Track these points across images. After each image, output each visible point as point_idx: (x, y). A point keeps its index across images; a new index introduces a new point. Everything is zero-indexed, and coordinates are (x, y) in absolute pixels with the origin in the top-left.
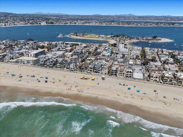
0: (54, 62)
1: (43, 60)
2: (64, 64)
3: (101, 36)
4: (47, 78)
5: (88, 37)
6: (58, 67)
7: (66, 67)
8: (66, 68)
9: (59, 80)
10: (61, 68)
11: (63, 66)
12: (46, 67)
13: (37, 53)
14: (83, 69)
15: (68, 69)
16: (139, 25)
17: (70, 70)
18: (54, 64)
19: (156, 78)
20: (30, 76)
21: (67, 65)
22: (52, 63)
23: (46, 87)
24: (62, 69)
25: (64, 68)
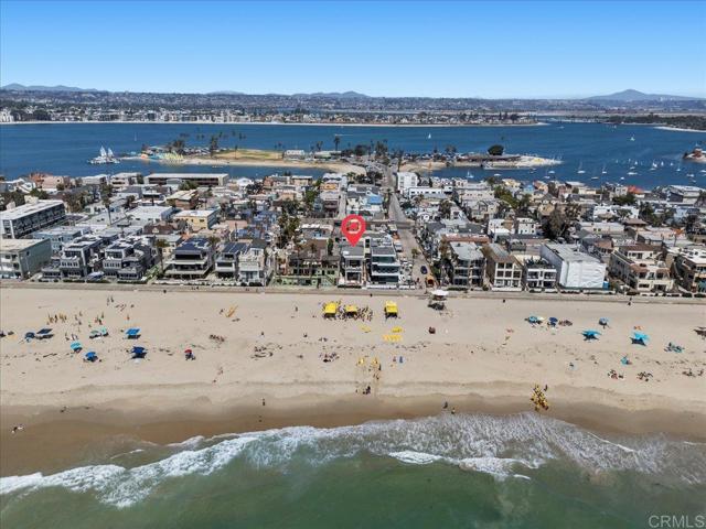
0: (141, 253)
1: (72, 244)
2: (205, 254)
3: (290, 152)
4: (133, 335)
5: (236, 159)
6: (170, 276)
7: (218, 269)
8: (220, 275)
9: (212, 337)
10: (186, 277)
11: (199, 267)
12: (99, 280)
13: (22, 219)
14: (313, 273)
15: (228, 282)
16: (404, 121)
17: (243, 285)
18: (146, 264)
19: (660, 276)
20: (20, 334)
21: (220, 260)
22: (131, 258)
23: (151, 386)
24: (196, 281)
25: (207, 274)
